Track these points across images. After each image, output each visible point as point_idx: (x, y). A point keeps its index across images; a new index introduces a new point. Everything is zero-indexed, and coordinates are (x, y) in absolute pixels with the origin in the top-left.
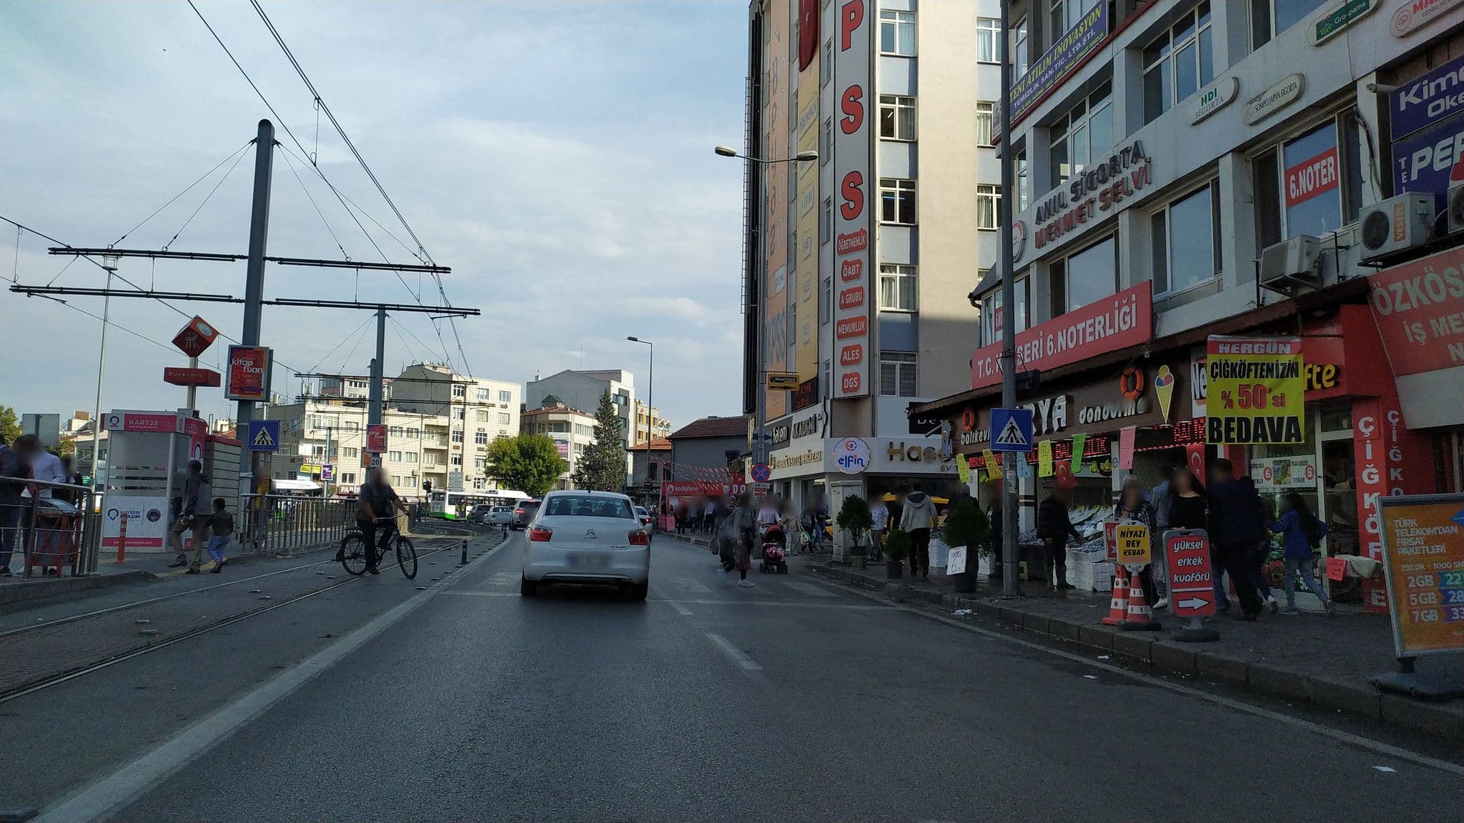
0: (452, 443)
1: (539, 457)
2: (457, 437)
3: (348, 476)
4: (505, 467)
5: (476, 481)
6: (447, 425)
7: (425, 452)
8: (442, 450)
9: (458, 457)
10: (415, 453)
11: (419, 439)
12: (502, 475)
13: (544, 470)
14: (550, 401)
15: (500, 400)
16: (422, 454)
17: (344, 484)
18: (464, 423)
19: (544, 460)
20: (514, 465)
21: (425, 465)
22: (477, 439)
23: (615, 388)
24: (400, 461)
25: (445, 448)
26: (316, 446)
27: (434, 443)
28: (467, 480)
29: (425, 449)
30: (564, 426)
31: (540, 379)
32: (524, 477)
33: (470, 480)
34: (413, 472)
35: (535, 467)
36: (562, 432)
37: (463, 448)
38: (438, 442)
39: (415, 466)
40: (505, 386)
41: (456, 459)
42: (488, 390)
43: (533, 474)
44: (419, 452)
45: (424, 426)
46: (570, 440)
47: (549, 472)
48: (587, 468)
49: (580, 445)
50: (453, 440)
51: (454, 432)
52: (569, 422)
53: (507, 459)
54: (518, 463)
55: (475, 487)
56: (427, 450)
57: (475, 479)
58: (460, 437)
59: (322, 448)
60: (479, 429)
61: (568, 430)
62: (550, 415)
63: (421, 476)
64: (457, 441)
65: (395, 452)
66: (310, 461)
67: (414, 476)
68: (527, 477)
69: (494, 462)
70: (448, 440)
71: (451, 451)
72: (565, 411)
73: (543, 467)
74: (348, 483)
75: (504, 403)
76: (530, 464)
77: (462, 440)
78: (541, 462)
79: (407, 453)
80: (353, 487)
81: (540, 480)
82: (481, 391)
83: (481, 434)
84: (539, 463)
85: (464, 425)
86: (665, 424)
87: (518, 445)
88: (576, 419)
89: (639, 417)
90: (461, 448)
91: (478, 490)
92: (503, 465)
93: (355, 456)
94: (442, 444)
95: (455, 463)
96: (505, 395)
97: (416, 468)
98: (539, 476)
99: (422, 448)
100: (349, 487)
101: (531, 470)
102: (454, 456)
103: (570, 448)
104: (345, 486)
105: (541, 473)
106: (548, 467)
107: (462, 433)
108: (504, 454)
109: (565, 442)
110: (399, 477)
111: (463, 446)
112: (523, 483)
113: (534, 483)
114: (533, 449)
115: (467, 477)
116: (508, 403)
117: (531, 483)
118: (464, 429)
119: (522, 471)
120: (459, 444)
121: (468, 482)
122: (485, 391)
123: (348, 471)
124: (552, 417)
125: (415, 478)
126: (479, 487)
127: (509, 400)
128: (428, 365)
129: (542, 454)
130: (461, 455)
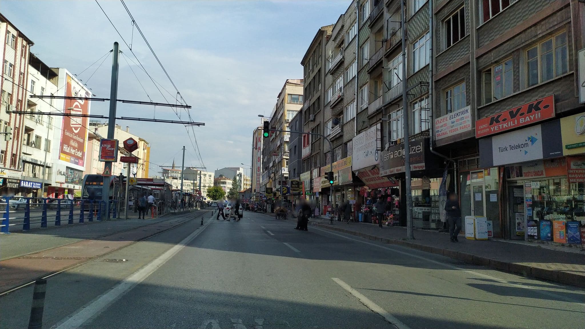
12: (211, 196)
14: (221, 177)
22: (204, 186)
23: (238, 172)
31: (218, 170)
36: (224, 184)
40: (210, 173)
48: (230, 194)
49: (229, 187)
53: (211, 192)
54: (214, 193)
61: (226, 184)
62: (221, 180)
72: (225, 179)
78: (219, 192)
87: (214, 188)
88: (228, 181)
89: (244, 180)
101: (217, 195)
103: (226, 188)
106: (221, 194)
109: (225, 187)
116: (211, 177)
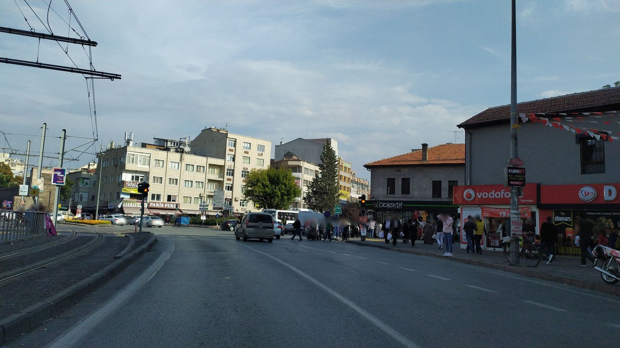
0: (226, 177)
1: (282, 184)
2: (230, 172)
3: (156, 195)
4: (258, 189)
5: (242, 202)
6: (224, 165)
7: (208, 182)
8: (220, 181)
9: (230, 185)
10: (201, 182)
11: (205, 173)
12: (257, 196)
13: (285, 192)
14: (289, 155)
15: (258, 150)
16: (206, 183)
17: (153, 201)
18: (234, 164)
19: (286, 186)
20: (264, 188)
21: (208, 191)
22: (242, 174)
24: (192, 186)
25: (222, 179)
26: (134, 175)
27: (214, 175)
28: (236, 201)
29: (208, 179)
30: (298, 169)
31: (283, 143)
32: (271, 198)
33: (237, 201)
34: (200, 195)
35: (279, 191)
36: (297, 172)
37: (233, 180)
38: (217, 176)
39: (201, 191)
40: (261, 142)
41: (229, 187)
42: (250, 144)
43: (277, 196)
44: (204, 182)
45: (208, 165)
46: (301, 178)
47: (288, 194)
48: (315, 193)
49: (307, 181)
50: (227, 175)
51: (228, 170)
52: (301, 166)
53: (260, 184)
54: (267, 187)
55: (241, 205)
56: (210, 181)
57: (241, 200)
58: (232, 173)
59: (138, 177)
60: (244, 168)
61: (300, 171)
62: (289, 162)
63: (205, 197)
64: (230, 175)
65: (188, 181)
66: (129, 185)
67: (201, 197)
68: (273, 198)
69: (251, 187)
70: (224, 174)
71: (226, 182)
72: (298, 160)
73: (285, 190)
74: (155, 201)
75: (260, 153)
76: (275, 189)
77: (233, 175)
78: (283, 186)
79: (196, 182)
80: (159, 203)
81: (283, 200)
82: (246, 144)
83: (245, 172)
84: (282, 188)
85: (234, 165)
86: (353, 173)
87: (267, 175)
88: (305, 165)
89: (341, 167)
90: (232, 180)
91: (243, 207)
92: (257, 189)
93: (161, 183)
94: (220, 177)
95: (228, 190)
96: (261, 148)
97: (202, 192)
98: (282, 197)
99: (207, 179)
100: (155, 203)
101: (276, 192)
102: (228, 185)
104: (153, 203)
105: (283, 194)
106: (288, 191)
107: (233, 170)
108: (258, 181)
109: (298, 179)
110: (191, 197)
111: (233, 179)
112: (271, 202)
113: (278, 202)
114: (278, 178)
115: (235, 199)
116: (263, 152)
117: (276, 202)
118: (234, 168)
119: (270, 193)
120: (231, 177)
121: (236, 202)
122: (249, 145)
123: (156, 193)
124: (290, 163)
125: (201, 199)
126: (243, 205)
127: (263, 151)
128: (213, 129)
129: (284, 181)
130: (232, 185)
